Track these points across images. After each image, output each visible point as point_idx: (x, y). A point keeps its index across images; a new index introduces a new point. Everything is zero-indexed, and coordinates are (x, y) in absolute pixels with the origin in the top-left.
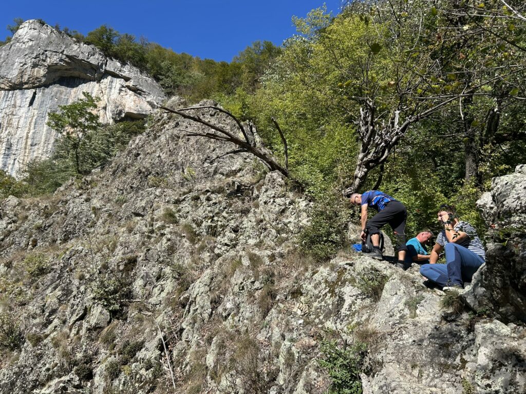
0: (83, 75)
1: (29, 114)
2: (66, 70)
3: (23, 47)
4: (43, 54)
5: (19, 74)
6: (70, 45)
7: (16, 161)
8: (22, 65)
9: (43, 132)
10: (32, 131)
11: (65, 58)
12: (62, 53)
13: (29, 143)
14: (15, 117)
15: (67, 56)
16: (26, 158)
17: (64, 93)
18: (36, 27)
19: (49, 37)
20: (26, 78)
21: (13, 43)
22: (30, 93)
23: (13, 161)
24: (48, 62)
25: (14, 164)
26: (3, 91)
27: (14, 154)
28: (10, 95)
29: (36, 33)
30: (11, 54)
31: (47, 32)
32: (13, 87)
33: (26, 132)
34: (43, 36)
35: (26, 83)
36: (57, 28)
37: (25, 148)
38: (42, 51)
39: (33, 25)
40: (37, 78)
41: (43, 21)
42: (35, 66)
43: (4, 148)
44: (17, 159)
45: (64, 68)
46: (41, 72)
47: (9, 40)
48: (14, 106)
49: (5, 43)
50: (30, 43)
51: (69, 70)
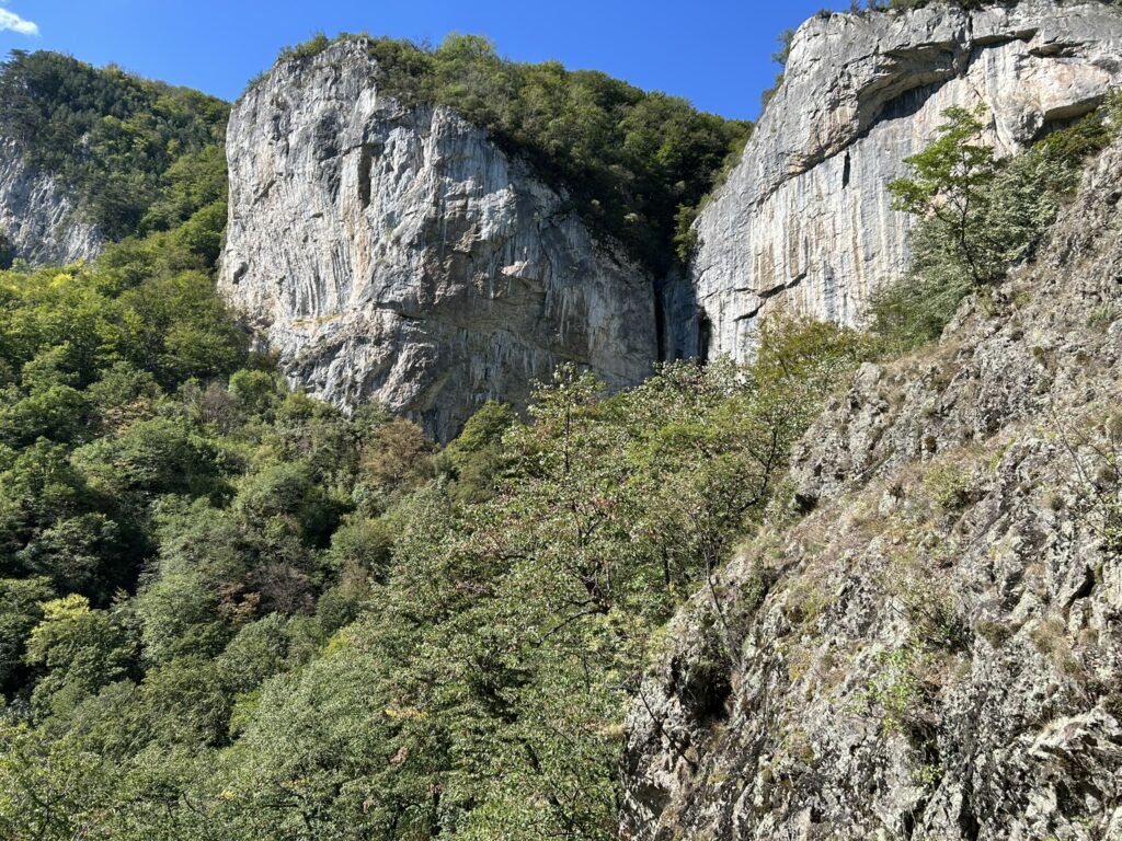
0: (927, 77)
1: (848, 201)
2: (892, 83)
3: (805, 81)
4: (842, 74)
5: (811, 134)
6: (887, 28)
7: (848, 298)
8: (812, 115)
9: (880, 226)
10: (861, 232)
11: (885, 61)
12: (876, 53)
13: (861, 257)
14: (826, 216)
15: (887, 55)
16: (863, 286)
17: (900, 133)
18: (818, 29)
19: (845, 37)
20: (824, 136)
21: (789, 83)
22: (838, 162)
23: (842, 299)
24: (855, 85)
25: (845, 304)
26: (795, 179)
27: (841, 286)
28: (808, 181)
29: (819, 42)
30: (790, 105)
31: (839, 28)
32: (809, 165)
33: (850, 238)
34: (834, 38)
35: (828, 146)
36: (855, 10)
37: (857, 269)
38: (839, 70)
39: (811, 29)
40: (844, 127)
41: (826, 10)
42: (834, 105)
43: (823, 281)
44: (850, 294)
45: (887, 82)
46: (849, 110)
47: (781, 80)
48: (819, 197)
49: (774, 91)
50: (816, 66)
51: (898, 80)
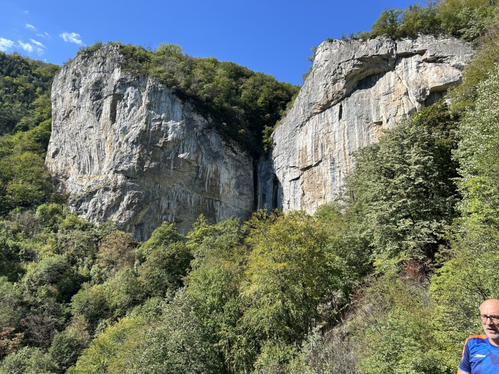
0: (377, 70)
1: (341, 127)
2: (361, 72)
3: (322, 70)
4: (338, 68)
5: (324, 95)
6: (358, 47)
7: (341, 173)
8: (324, 86)
9: (356, 139)
10: (347, 142)
11: (357, 62)
12: (353, 59)
13: (347, 153)
14: (331, 133)
15: (358, 59)
16: (348, 167)
17: (365, 96)
18: (327, 47)
19: (339, 50)
20: (330, 96)
21: (315, 71)
22: (336, 108)
23: (338, 173)
24: (344, 73)
25: (340, 176)
26: (317, 115)
27: (338, 167)
28: (323, 117)
29: (328, 53)
30: (315, 81)
31: (337, 47)
32: (324, 108)
33: (342, 144)
34: (335, 51)
35: (332, 100)
36: (343, 38)
37: (346, 159)
38: (337, 66)
39: (324, 46)
40: (339, 92)
41: (331, 38)
42: (335, 82)
43: (329, 164)
44: (342, 171)
45: (359, 72)
46: (341, 84)
47: (311, 69)
48: (328, 124)
49: (308, 74)
50: (327, 64)
51: (364, 71)
